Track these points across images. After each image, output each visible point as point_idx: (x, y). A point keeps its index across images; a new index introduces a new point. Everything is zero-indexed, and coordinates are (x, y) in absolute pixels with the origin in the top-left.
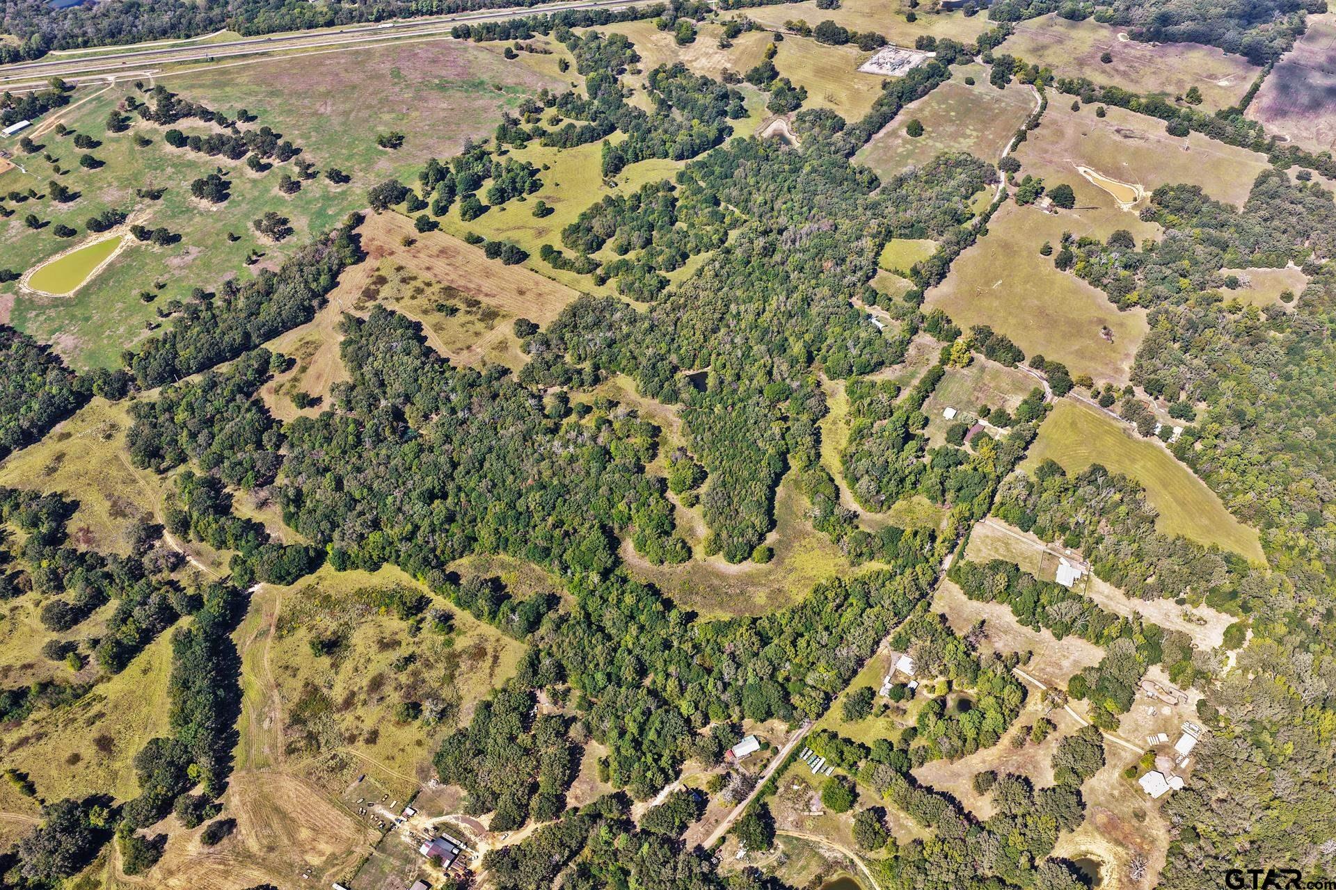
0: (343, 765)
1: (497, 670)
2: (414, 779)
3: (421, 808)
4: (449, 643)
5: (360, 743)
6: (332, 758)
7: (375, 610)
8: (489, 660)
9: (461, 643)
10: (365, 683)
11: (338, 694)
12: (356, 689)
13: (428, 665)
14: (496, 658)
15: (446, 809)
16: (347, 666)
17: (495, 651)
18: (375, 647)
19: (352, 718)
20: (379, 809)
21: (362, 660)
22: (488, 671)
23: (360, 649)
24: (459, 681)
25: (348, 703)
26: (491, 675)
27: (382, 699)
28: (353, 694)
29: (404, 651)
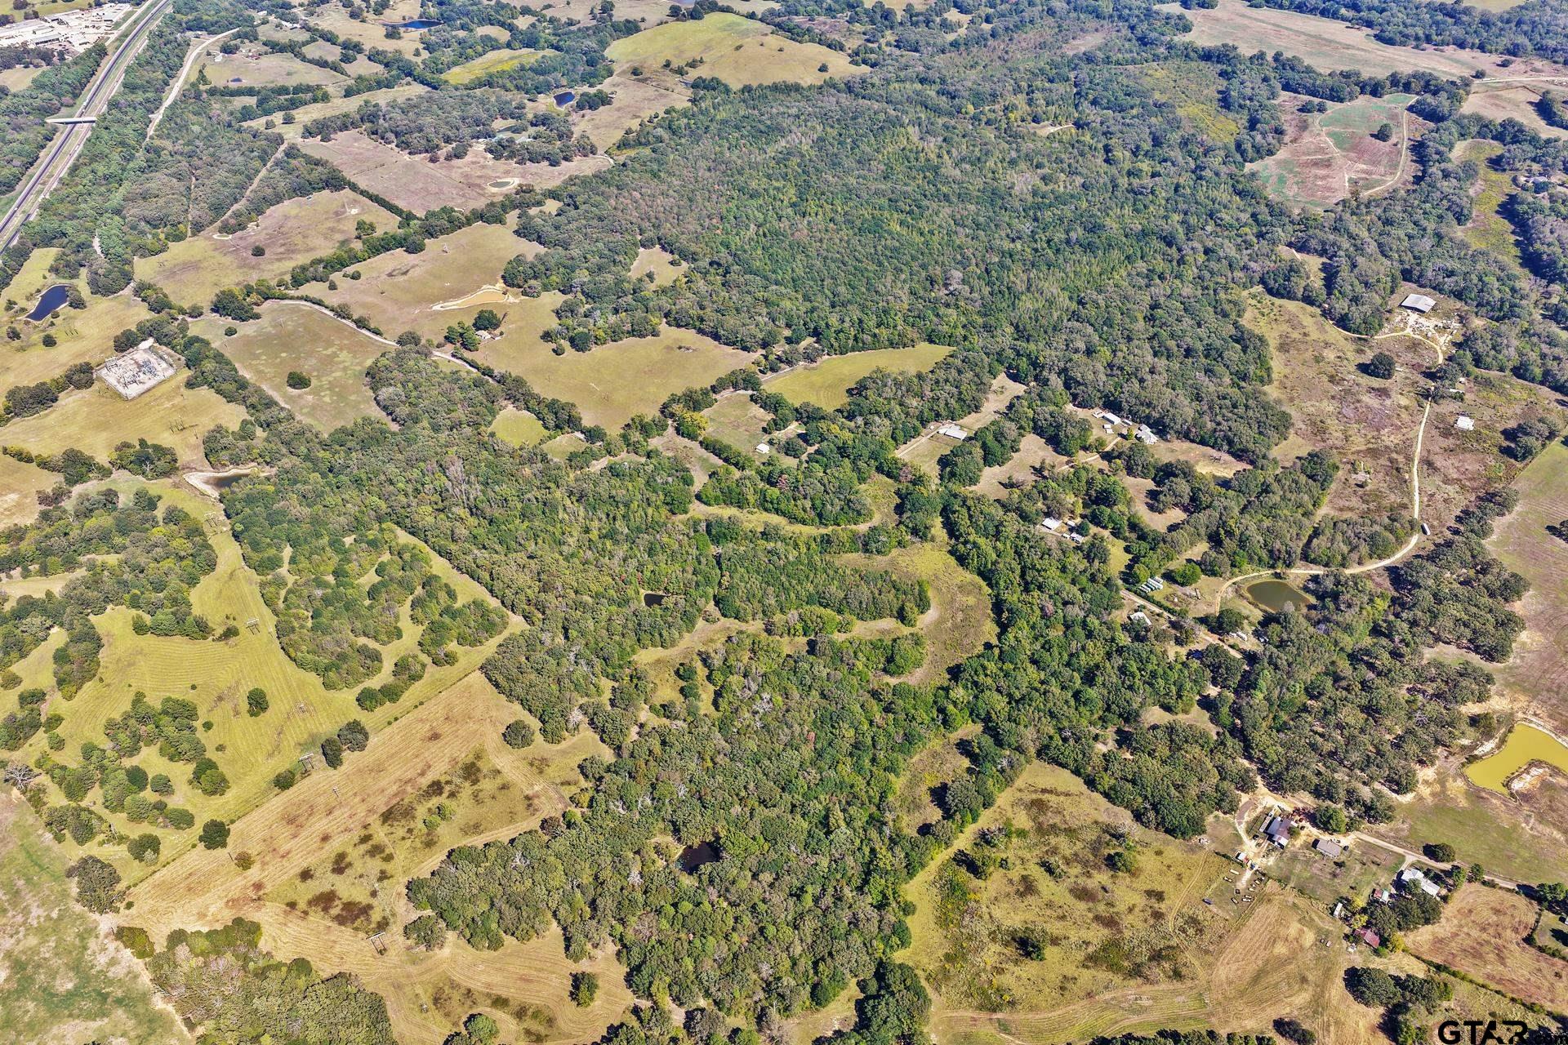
0: (1193, 921)
1: (1060, 789)
2: (1200, 857)
3: (1234, 850)
4: (1022, 834)
5: (1163, 907)
6: (1184, 931)
7: (972, 904)
8: (1046, 797)
9: (1022, 820)
10: (1082, 906)
11: (1098, 935)
12: (1091, 915)
13: (1054, 851)
14: (1044, 791)
15: (1231, 830)
16: (1055, 928)
17: (1036, 791)
18: (1030, 899)
19: (1130, 917)
20: (1242, 884)
21: (1049, 912)
22: (1062, 798)
23: (1030, 917)
24: (1074, 824)
25: (1110, 922)
26: (1067, 795)
27: (1104, 889)
28: (1097, 918)
29: (1037, 873)
